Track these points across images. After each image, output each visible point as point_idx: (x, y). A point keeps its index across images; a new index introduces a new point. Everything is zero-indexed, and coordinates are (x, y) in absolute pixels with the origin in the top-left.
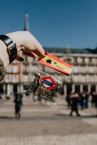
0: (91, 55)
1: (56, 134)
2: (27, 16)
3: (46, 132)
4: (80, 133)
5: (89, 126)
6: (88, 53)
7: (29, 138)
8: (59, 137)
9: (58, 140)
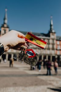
0: (44, 37)
1: (21, 86)
2: (6, 10)
3: (15, 84)
4: (36, 85)
5: (42, 80)
6: (43, 36)
7: (4, 88)
8: (23, 88)
9: (23, 90)
